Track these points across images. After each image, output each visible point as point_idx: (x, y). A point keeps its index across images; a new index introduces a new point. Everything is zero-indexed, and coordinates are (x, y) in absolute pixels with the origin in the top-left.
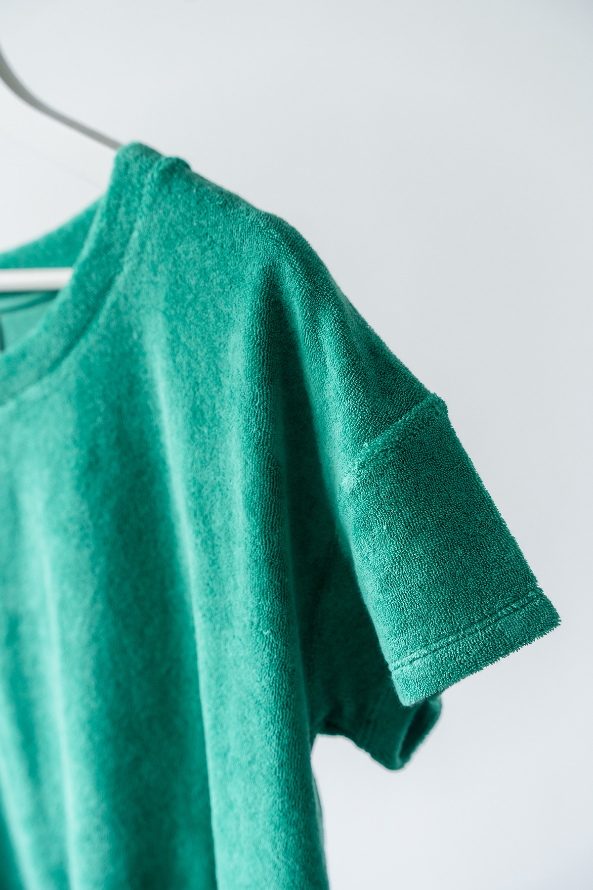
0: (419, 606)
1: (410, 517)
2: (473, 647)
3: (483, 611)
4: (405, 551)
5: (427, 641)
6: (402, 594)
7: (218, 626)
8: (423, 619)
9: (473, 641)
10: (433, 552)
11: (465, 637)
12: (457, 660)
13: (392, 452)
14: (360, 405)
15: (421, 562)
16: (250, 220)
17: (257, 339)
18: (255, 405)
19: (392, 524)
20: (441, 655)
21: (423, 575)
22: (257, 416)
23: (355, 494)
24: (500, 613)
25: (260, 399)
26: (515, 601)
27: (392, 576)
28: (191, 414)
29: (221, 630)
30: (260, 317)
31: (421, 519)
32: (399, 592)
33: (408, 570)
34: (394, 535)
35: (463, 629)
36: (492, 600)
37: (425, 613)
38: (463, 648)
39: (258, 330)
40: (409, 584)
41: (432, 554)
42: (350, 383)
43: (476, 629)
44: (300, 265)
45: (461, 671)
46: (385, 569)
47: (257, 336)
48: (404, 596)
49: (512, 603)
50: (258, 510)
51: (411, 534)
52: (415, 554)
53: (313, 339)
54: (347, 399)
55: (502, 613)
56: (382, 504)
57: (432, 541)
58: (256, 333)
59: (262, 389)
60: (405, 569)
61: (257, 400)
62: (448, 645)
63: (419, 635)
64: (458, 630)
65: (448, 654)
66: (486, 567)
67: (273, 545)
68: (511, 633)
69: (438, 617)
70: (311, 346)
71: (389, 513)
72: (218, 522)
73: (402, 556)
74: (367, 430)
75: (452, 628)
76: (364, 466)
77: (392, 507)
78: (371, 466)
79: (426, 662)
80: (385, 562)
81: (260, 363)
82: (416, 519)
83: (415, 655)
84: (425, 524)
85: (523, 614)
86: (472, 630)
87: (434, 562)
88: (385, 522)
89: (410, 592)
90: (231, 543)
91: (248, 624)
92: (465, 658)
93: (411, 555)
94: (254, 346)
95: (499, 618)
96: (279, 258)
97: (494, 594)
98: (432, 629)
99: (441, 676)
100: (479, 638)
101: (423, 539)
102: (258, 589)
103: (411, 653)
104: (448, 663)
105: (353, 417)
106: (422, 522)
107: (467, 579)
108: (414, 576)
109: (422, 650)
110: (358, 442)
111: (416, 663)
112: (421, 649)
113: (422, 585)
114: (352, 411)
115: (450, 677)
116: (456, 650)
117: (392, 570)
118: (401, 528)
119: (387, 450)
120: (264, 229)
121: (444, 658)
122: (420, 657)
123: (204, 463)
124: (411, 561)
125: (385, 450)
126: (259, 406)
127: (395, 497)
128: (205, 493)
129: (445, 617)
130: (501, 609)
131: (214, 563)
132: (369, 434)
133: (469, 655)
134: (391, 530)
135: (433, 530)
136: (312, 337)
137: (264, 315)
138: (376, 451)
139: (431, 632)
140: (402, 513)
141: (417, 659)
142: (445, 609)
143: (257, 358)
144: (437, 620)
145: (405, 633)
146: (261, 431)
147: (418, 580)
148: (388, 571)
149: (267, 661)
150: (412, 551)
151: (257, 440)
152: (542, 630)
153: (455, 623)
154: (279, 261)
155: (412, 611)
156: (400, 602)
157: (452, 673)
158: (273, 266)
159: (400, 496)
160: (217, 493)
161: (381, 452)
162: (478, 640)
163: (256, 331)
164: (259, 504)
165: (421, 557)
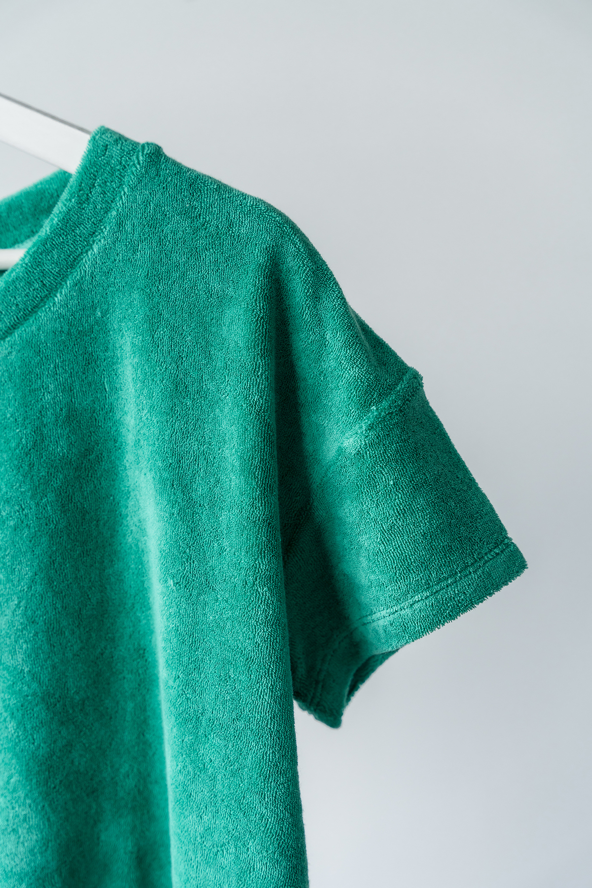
0: (422, 553)
1: (413, 473)
2: (468, 587)
3: (473, 555)
4: (409, 503)
5: (429, 584)
6: (406, 542)
7: (195, 593)
8: (424, 565)
9: (468, 582)
10: (433, 504)
11: (461, 579)
12: (456, 599)
13: (397, 414)
14: (366, 373)
15: (423, 513)
16: (249, 204)
17: (261, 312)
18: (257, 374)
19: (398, 480)
20: (441, 595)
21: (426, 524)
22: (259, 385)
23: (360, 454)
24: (486, 557)
25: (262, 369)
26: (495, 547)
27: (396, 527)
28: (172, 387)
29: (199, 594)
30: (264, 293)
31: (422, 474)
32: (403, 541)
33: (412, 521)
34: (399, 489)
35: (460, 572)
36: (480, 546)
37: (427, 559)
38: (460, 589)
39: (262, 305)
40: (412, 533)
41: (432, 506)
42: (356, 352)
43: (469, 571)
44: (303, 246)
45: (460, 609)
46: (389, 521)
47: (260, 310)
48: (407, 544)
49: (494, 548)
50: (259, 473)
51: (414, 488)
52: (418, 506)
53: (313, 314)
54: (352, 367)
55: (488, 558)
56: (388, 462)
57: (432, 494)
58: (260, 307)
59: (265, 359)
60: (409, 520)
61: (259, 370)
62: (447, 586)
63: (421, 580)
64: (456, 573)
65: (448, 594)
66: (472, 518)
67: (270, 507)
68: (496, 574)
69: (439, 562)
70: (310, 320)
71: (395, 469)
72: (200, 489)
73: (406, 508)
74: (372, 396)
75: (451, 571)
76: (372, 427)
77: (398, 464)
78: (379, 427)
79: (428, 604)
80: (390, 515)
81: (263, 335)
82: (418, 474)
83: (416, 598)
84: (425, 479)
85: (503, 558)
86: (466, 573)
87: (434, 513)
88: (391, 477)
89: (414, 540)
90: (216, 509)
91: (240, 584)
92: (463, 597)
93: (414, 507)
94: (258, 319)
95: (486, 562)
96: (282, 239)
97: (481, 541)
98: (433, 573)
99: (442, 614)
100: (472, 579)
101: (424, 492)
102: (255, 549)
103: (412, 597)
104: (448, 602)
105: (360, 383)
106: (423, 477)
107: (460, 527)
108: (417, 526)
109: (424, 593)
110: (365, 406)
111: (416, 606)
112: (422, 592)
113: (425, 533)
114: (358, 378)
115: (450, 615)
116: (454, 591)
117: (397, 522)
118: (406, 482)
119: (392, 413)
120: (265, 212)
121: (445, 598)
122: (422, 600)
123: (186, 435)
124: (415, 512)
125: (391, 413)
126: (262, 375)
127: (400, 455)
128: (185, 463)
129: (445, 561)
130: (486, 554)
131: (193, 530)
132: (375, 399)
133: (466, 594)
134: (397, 485)
135: (431, 485)
136: (313, 313)
137: (267, 291)
138: (383, 414)
139: (432, 576)
140: (406, 470)
141: (419, 601)
142: (445, 555)
143: (260, 330)
144: (438, 565)
145: (407, 579)
146: (262, 399)
147: (421, 529)
148: (393, 522)
149: (262, 617)
150: (415, 503)
151: (259, 407)
152: (517, 572)
153: (453, 567)
154: (282, 242)
155: (415, 557)
156: (404, 550)
157: (452, 611)
158: (276, 246)
159: (405, 453)
160: (202, 462)
161: (387, 414)
162: (472, 581)
163: (260, 305)
164: (260, 468)
165: (423, 508)
